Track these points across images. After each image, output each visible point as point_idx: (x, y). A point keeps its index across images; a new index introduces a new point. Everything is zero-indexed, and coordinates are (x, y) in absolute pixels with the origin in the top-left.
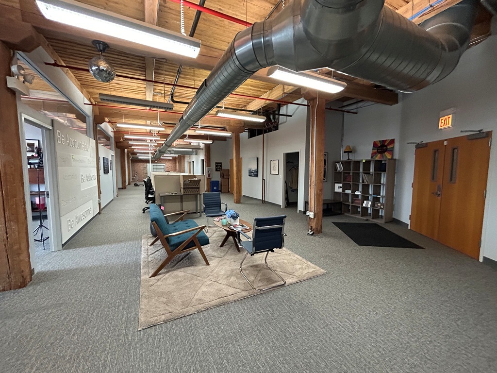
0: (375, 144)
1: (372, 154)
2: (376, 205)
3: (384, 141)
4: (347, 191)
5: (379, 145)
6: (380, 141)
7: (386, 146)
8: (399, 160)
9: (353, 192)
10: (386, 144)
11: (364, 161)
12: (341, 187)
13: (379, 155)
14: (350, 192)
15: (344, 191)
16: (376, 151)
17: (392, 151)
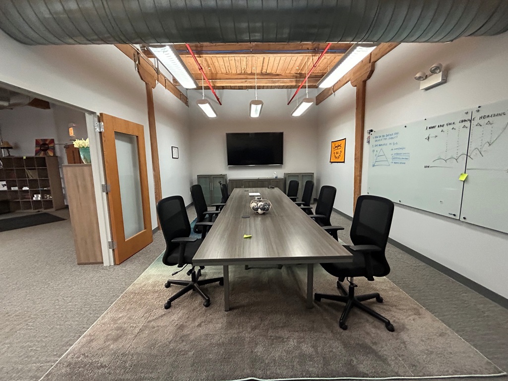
0: (37, 142)
1: (36, 151)
2: (45, 197)
3: (46, 140)
4: (13, 189)
5: (41, 143)
6: (41, 140)
7: (47, 145)
8: (60, 157)
9: (21, 188)
10: (47, 143)
11: (25, 158)
12: (5, 185)
13: (42, 152)
14: (16, 188)
15: (9, 188)
16: (39, 148)
17: (54, 149)
